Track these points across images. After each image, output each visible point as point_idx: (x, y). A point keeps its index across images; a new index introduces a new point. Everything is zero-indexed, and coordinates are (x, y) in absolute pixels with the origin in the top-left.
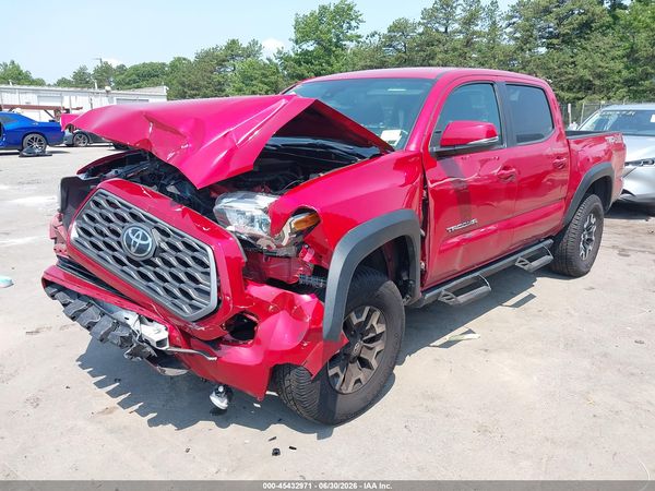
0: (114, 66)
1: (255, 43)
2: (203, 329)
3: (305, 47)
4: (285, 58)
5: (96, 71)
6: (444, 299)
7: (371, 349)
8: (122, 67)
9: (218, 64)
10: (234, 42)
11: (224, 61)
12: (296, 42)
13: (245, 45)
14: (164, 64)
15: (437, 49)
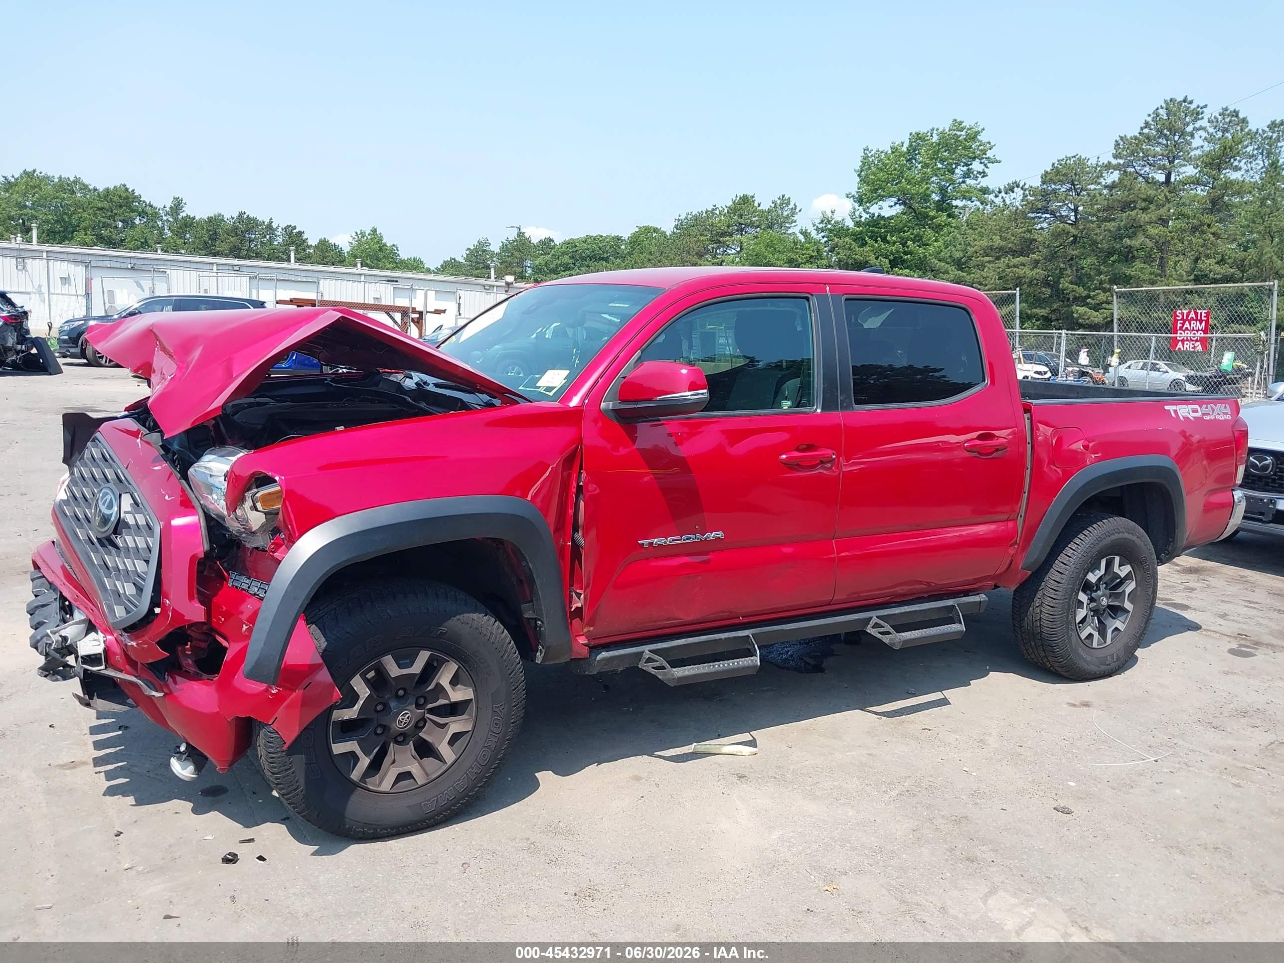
0: (535, 241)
1: (785, 201)
2: (134, 644)
3: (874, 209)
4: (836, 231)
5: (504, 248)
6: (649, 668)
7: (443, 726)
8: (547, 243)
9: (712, 241)
10: (746, 200)
11: (723, 234)
12: (860, 201)
13: (765, 207)
14: (618, 238)
15: (1144, 217)
